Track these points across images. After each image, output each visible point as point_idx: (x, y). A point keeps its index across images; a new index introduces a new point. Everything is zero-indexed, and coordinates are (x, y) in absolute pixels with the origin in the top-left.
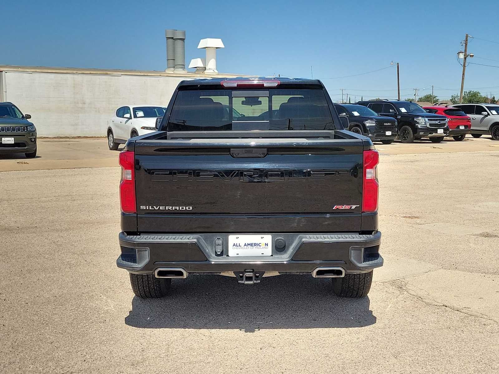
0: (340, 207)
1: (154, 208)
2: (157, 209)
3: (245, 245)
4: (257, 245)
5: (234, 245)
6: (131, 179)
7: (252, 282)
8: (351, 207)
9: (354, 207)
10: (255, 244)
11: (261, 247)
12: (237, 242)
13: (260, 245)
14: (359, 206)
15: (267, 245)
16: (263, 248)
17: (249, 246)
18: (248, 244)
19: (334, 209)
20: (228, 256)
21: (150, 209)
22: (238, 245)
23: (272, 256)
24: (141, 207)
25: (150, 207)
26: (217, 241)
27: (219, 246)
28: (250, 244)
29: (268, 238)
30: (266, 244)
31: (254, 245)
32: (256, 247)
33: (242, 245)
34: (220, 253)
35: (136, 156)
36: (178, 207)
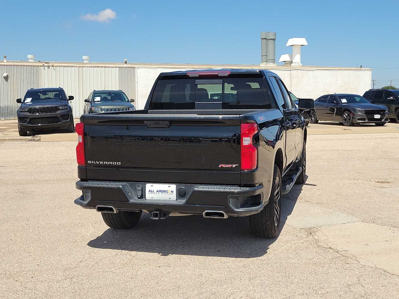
0: (224, 166)
1: (96, 163)
2: (98, 163)
3: (157, 191)
5: (150, 191)
6: (82, 142)
7: (158, 218)
8: (233, 166)
9: (234, 166)
10: (164, 191)
11: (169, 193)
12: (151, 189)
13: (168, 191)
14: (238, 165)
15: (173, 192)
16: (170, 194)
17: (160, 192)
18: (159, 191)
19: (219, 167)
20: (146, 199)
21: (94, 163)
22: (152, 191)
23: (176, 200)
24: (88, 162)
25: (94, 162)
26: (138, 188)
27: (139, 191)
28: (161, 191)
29: (173, 187)
30: (172, 191)
32: (165, 193)
33: (155, 191)
34: (140, 196)
35: (85, 125)
36: (112, 162)
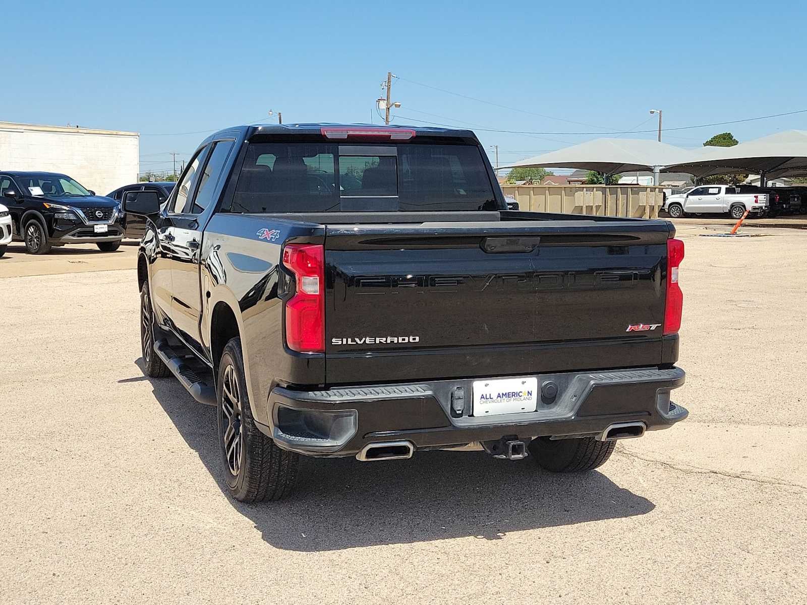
0: (635, 328)
1: (355, 341)
2: (362, 342)
3: (499, 396)
4: (516, 395)
5: (482, 397)
6: (318, 293)
7: (521, 456)
8: (651, 327)
9: (654, 327)
10: (514, 394)
11: (522, 398)
12: (486, 391)
13: (520, 394)
14: (660, 325)
15: (531, 395)
16: (524, 399)
17: (504, 397)
18: (503, 394)
19: (627, 331)
20: (472, 415)
21: (349, 343)
22: (488, 397)
23: (536, 411)
24: (334, 340)
25: (349, 340)
26: (456, 392)
27: (460, 400)
28: (506, 394)
29: (531, 384)
30: (528, 392)
31: (511, 396)
32: (515, 398)
33: (494, 396)
34: (460, 412)
35: (326, 251)
36: (396, 338)
